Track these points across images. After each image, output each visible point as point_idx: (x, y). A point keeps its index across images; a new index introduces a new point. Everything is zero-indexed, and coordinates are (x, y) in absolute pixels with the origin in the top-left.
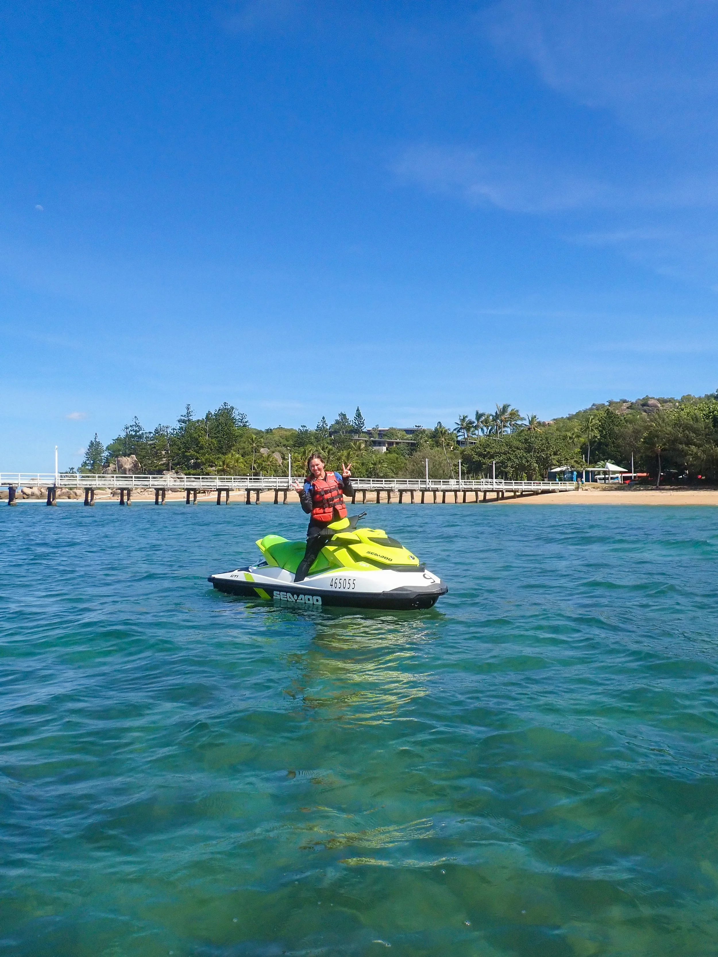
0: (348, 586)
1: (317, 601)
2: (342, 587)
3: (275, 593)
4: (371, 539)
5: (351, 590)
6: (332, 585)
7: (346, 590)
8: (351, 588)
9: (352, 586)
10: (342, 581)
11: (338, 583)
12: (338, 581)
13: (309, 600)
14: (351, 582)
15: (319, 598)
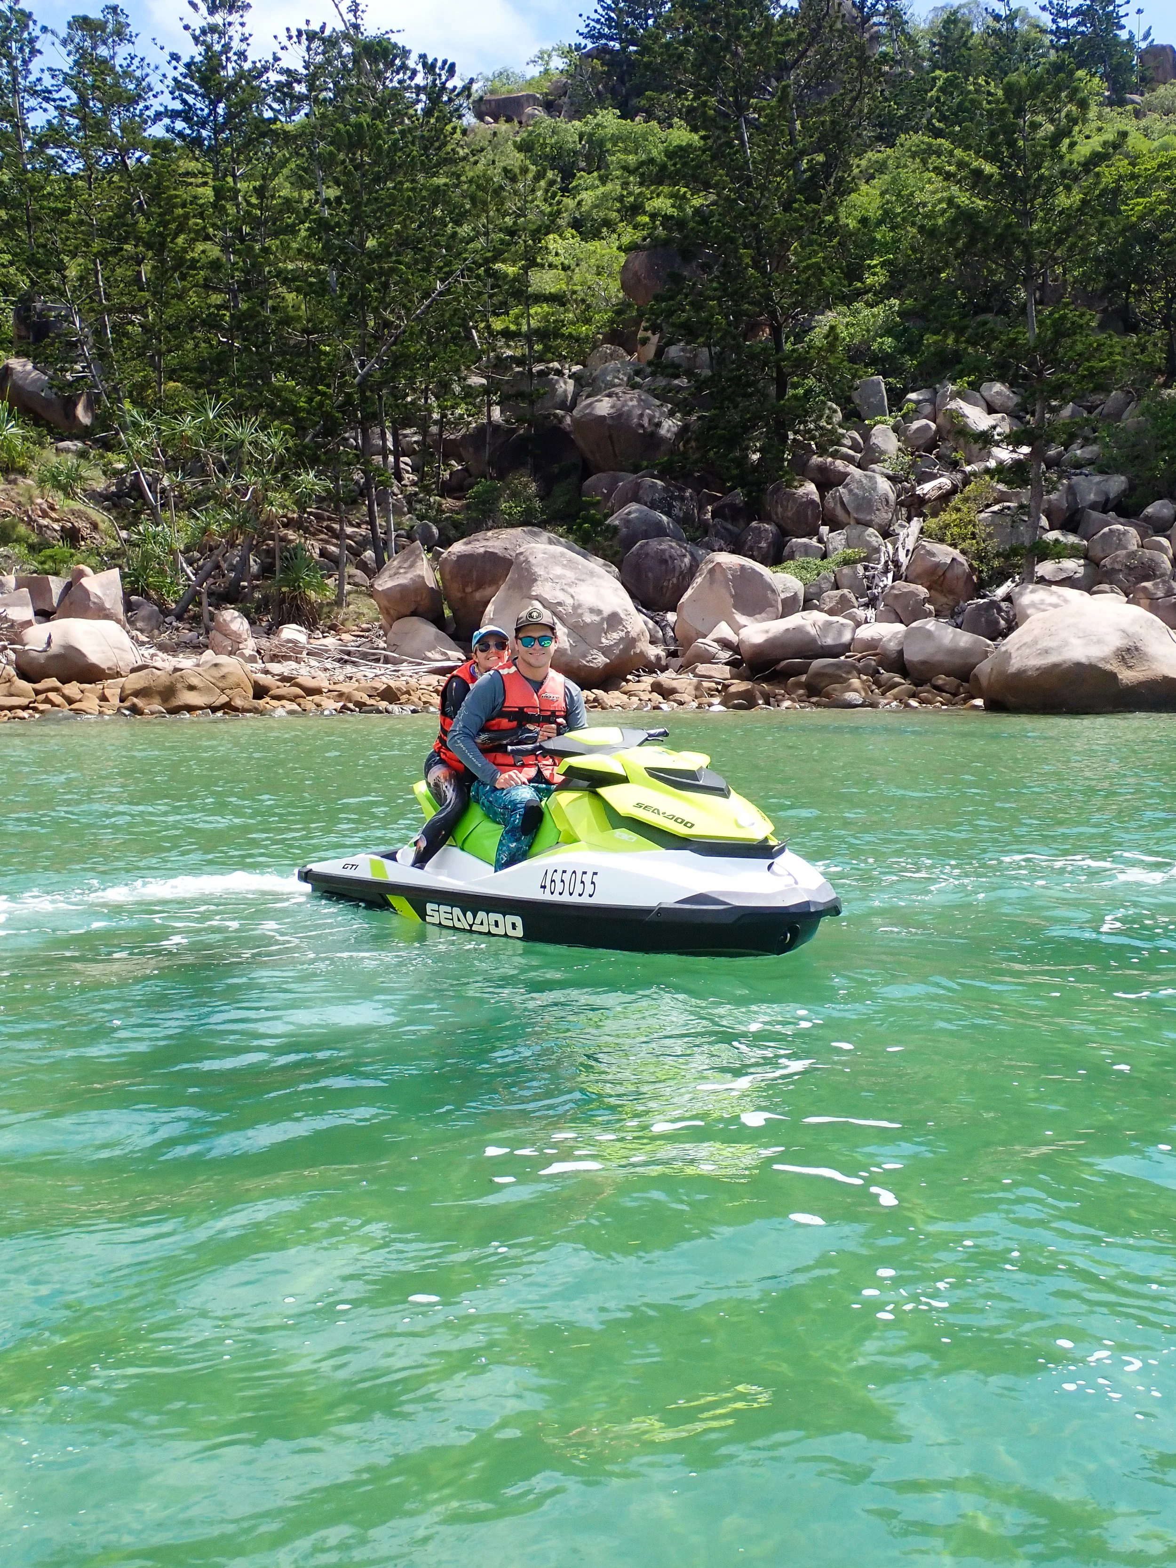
0: (579, 888)
1: (514, 926)
2: (566, 892)
3: (430, 907)
4: (656, 773)
5: (585, 900)
6: (544, 887)
7: (575, 899)
8: (586, 894)
9: (589, 889)
10: (566, 877)
11: (558, 881)
12: (557, 877)
13: (497, 924)
14: (587, 879)
15: (518, 921)
